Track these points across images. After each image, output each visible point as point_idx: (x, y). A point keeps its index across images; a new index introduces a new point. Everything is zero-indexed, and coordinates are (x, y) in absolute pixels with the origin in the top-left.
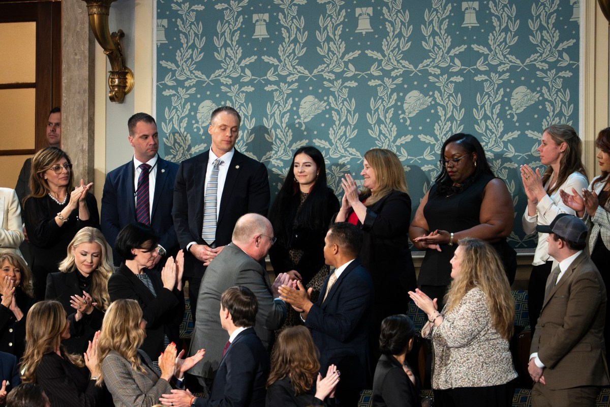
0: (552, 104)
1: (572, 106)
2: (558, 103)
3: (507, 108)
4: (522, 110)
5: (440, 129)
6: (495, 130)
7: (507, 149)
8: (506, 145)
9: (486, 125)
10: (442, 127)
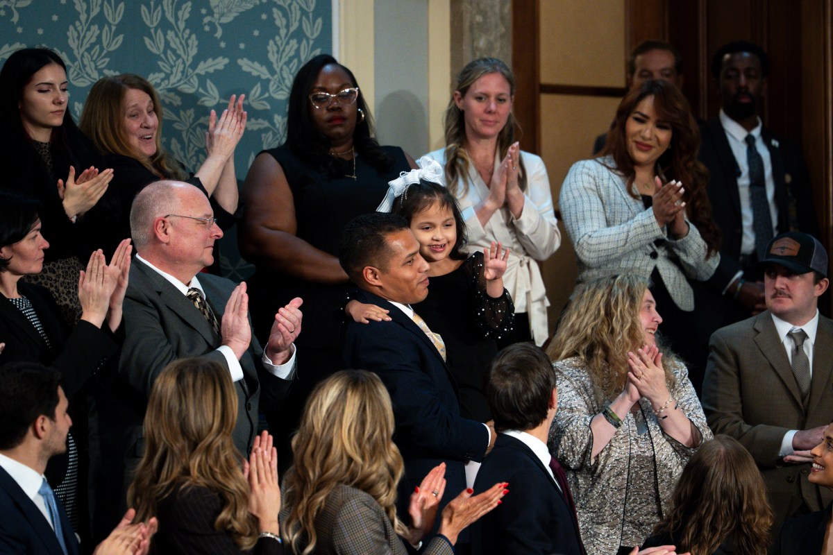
0: (285, 14)
1: (319, 21)
2: (296, 14)
3: (204, 11)
4: (232, 18)
5: (78, 38)
6: (182, 50)
7: (205, 89)
8: (202, 83)
9: (166, 39)
10: (82, 35)
